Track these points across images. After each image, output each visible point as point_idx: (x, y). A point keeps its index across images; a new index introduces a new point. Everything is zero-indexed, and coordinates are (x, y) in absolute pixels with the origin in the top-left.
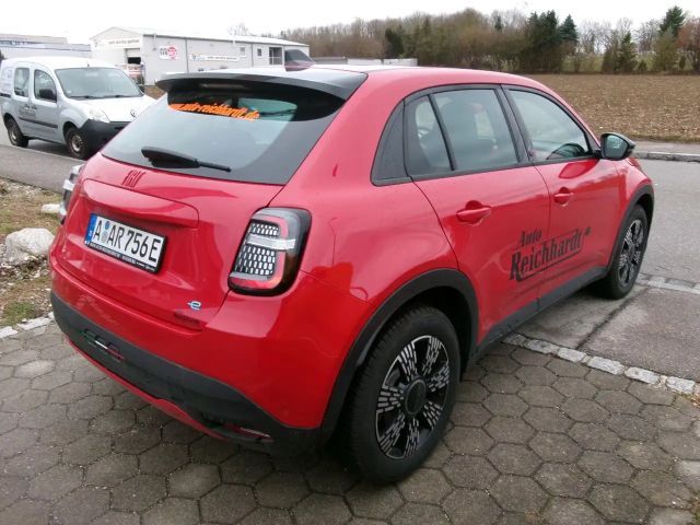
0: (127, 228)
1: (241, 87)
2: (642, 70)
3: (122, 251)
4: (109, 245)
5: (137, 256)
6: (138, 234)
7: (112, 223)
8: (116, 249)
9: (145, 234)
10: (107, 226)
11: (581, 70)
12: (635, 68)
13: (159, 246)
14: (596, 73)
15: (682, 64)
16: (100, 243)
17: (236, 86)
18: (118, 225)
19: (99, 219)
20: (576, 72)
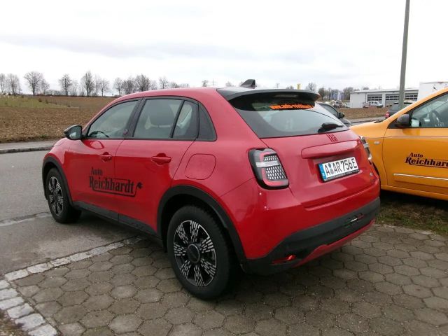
0: (339, 161)
3: (343, 172)
4: (336, 174)
5: (350, 170)
6: (345, 161)
7: (331, 163)
8: (341, 173)
9: (347, 159)
10: (330, 166)
13: (354, 161)
16: (332, 175)
18: (335, 162)
19: (324, 165)
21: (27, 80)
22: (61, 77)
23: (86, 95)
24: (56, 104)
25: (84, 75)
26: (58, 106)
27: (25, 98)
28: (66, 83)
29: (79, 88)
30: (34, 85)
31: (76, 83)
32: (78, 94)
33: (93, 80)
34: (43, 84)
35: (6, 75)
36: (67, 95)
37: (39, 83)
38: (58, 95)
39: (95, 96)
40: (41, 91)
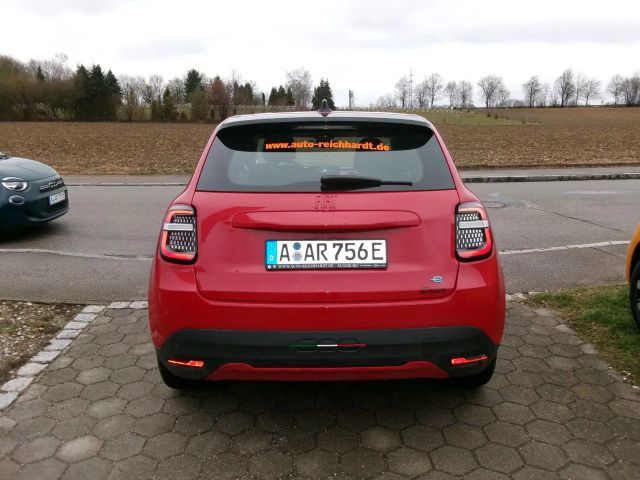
0: (330, 243)
1: (349, 127)
2: (183, 119)
3: (332, 261)
5: (357, 261)
6: (347, 245)
9: (358, 243)
11: (134, 118)
12: (178, 118)
13: (382, 247)
14: (148, 121)
15: (212, 114)
17: (344, 127)
19: (282, 243)
20: (130, 120)
21: (480, 88)
22: (527, 79)
23: (560, 103)
24: (508, 119)
25: (561, 74)
26: (510, 122)
27: (472, 113)
28: (533, 88)
29: (551, 95)
30: (489, 95)
31: (546, 88)
32: (548, 104)
33: (574, 81)
34: (501, 91)
35: (458, 84)
36: (531, 107)
37: (497, 91)
38: (519, 107)
39: (574, 106)
40: (496, 102)
